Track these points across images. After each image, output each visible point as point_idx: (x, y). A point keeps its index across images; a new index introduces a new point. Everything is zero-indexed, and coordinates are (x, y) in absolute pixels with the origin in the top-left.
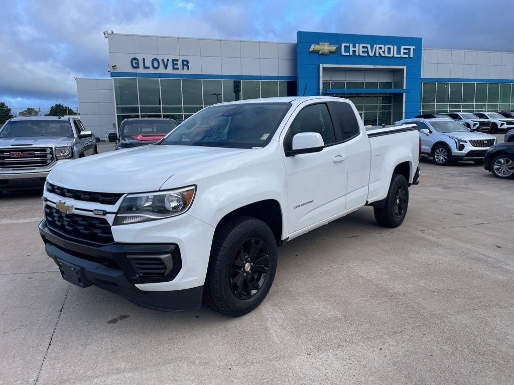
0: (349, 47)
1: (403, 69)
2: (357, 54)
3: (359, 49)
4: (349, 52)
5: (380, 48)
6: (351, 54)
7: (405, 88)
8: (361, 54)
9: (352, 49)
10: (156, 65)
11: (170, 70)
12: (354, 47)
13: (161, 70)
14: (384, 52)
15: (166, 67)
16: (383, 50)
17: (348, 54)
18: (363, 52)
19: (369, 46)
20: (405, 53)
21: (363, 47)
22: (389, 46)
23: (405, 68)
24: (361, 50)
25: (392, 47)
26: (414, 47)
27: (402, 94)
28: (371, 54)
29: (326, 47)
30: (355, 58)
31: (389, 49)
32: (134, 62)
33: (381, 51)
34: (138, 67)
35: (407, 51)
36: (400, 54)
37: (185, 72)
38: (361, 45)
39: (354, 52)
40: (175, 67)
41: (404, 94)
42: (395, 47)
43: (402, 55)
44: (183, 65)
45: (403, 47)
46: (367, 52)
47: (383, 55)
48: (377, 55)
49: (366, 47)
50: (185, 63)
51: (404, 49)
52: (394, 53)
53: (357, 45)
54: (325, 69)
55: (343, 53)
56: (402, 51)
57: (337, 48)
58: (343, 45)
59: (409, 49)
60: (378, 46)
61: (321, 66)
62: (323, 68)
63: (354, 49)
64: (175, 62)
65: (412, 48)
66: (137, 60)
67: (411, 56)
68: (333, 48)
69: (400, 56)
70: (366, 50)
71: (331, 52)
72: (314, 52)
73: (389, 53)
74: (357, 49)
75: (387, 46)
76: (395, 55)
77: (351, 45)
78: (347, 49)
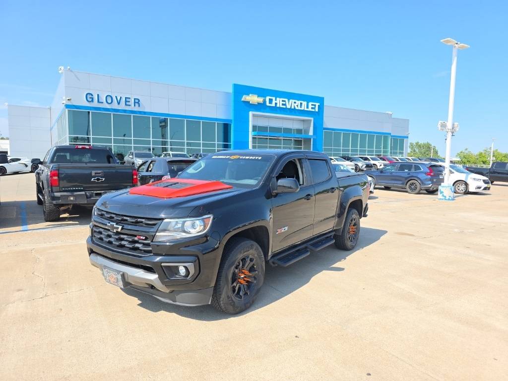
0: (272, 99)
2: (278, 106)
5: (295, 103)
6: (274, 105)
8: (281, 106)
9: (274, 102)
10: (109, 101)
11: (122, 106)
12: (276, 100)
14: (297, 106)
15: (119, 103)
16: (297, 104)
17: (271, 105)
18: (283, 104)
20: (312, 108)
21: (283, 101)
22: (301, 102)
23: (312, 119)
24: (281, 103)
25: (303, 102)
26: (319, 104)
28: (288, 107)
29: (255, 99)
30: (275, 109)
31: (301, 104)
32: (89, 96)
33: (295, 105)
34: (92, 101)
35: (313, 106)
37: (136, 109)
38: (281, 99)
39: (276, 104)
40: (127, 103)
41: (312, 139)
42: (306, 103)
43: (310, 109)
44: (135, 102)
46: (285, 105)
47: (297, 108)
48: (293, 108)
49: (285, 101)
50: (137, 101)
51: (312, 105)
52: (304, 107)
53: (278, 99)
54: (254, 115)
55: (268, 104)
56: (310, 106)
57: (263, 99)
58: (268, 98)
59: (315, 105)
60: (294, 101)
61: (251, 113)
63: (276, 102)
64: (127, 100)
65: (317, 104)
66: (92, 95)
67: (317, 110)
68: (261, 100)
69: (308, 110)
70: (284, 103)
71: (259, 103)
72: (244, 102)
73: (301, 107)
74: (278, 102)
76: (305, 109)
77: (274, 98)
78: (271, 101)
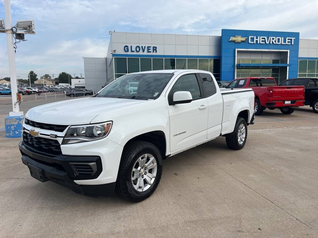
0: (254, 38)
1: (288, 52)
2: (258, 43)
3: (260, 40)
4: (253, 41)
5: (273, 39)
6: (255, 42)
7: (288, 63)
8: (261, 43)
9: (255, 40)
10: (138, 50)
11: (146, 53)
12: (257, 38)
13: (141, 53)
14: (275, 41)
15: (144, 51)
16: (275, 40)
17: (253, 43)
18: (262, 41)
19: (266, 38)
20: (288, 42)
21: (262, 38)
22: (279, 38)
23: (289, 51)
24: (261, 40)
25: (280, 38)
26: (295, 38)
27: (286, 67)
28: (267, 43)
29: (239, 39)
30: (257, 45)
31: (279, 39)
32: (126, 48)
33: (273, 41)
34: (128, 51)
35: (290, 41)
36: (285, 42)
37: (154, 54)
38: (261, 37)
39: (257, 41)
40: (149, 51)
41: (288, 67)
42: (283, 38)
43: (287, 43)
44: (154, 50)
45: (287, 38)
46: (265, 41)
47: (275, 43)
48: (271, 43)
49: (264, 38)
50: (155, 48)
51: (288, 39)
52: (282, 41)
53: (259, 37)
54: (238, 52)
55: (250, 42)
56: (287, 41)
57: (246, 39)
58: (250, 37)
59: (291, 40)
60: (272, 38)
61: (236, 50)
62: (237, 51)
63: (257, 40)
64: (149, 48)
65: (293, 39)
66: (128, 47)
67: (293, 44)
68: (244, 39)
69: (285, 44)
70: (264, 40)
71: (242, 41)
72: (232, 41)
73: (279, 42)
74: (258, 40)
75: (277, 38)
76: (282, 43)
77: (255, 37)
78: (252, 39)
